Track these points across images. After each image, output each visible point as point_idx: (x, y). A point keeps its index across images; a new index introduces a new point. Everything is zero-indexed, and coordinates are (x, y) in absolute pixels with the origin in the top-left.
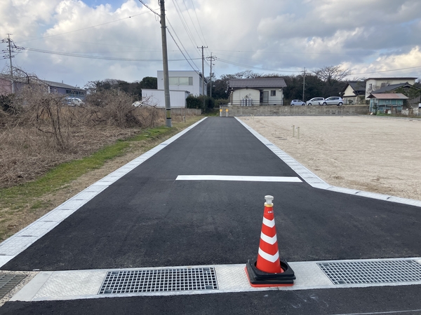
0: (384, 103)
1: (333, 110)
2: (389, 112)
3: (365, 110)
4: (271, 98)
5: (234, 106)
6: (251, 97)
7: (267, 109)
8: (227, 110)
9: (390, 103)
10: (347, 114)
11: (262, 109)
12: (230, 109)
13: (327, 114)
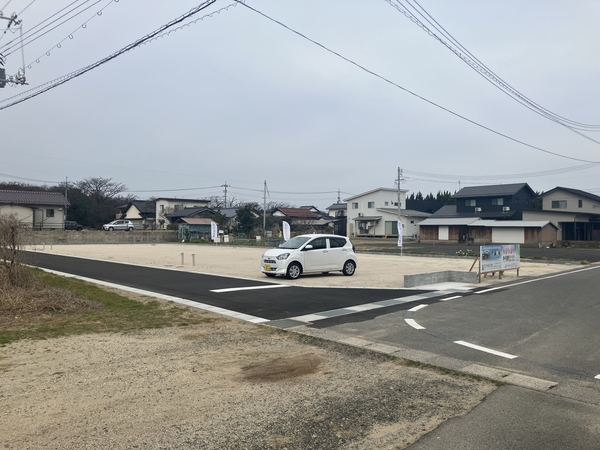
0: (195, 230)
3: (173, 237)
4: (48, 220)
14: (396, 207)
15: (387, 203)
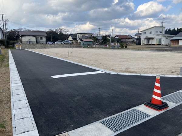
0: (87, 43)
1: (68, 46)
2: (89, 47)
3: (80, 46)
4: (41, 41)
5: (24, 44)
6: (31, 40)
7: (40, 45)
8: (20, 46)
9: (88, 43)
10: (73, 47)
11: (37, 45)
12: (22, 46)
13: (66, 47)
14: (161, 33)
15: (157, 32)
